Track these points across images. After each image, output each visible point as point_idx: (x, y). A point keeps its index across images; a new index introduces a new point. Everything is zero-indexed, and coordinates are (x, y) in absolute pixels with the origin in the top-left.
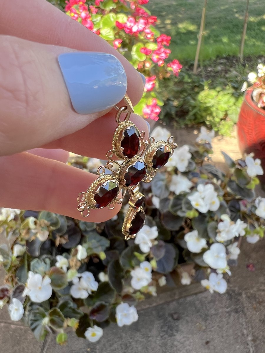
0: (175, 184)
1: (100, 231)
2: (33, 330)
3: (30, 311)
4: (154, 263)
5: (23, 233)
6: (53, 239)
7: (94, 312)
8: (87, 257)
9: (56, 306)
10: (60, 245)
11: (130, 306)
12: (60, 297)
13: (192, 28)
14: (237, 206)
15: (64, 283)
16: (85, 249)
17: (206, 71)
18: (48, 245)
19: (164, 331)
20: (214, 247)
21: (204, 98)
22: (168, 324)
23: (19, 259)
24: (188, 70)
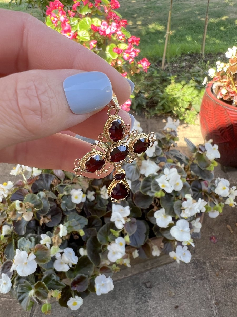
0: (145, 168)
1: (79, 211)
2: (21, 301)
3: (17, 284)
4: (127, 238)
5: (10, 214)
6: (37, 219)
7: (74, 283)
8: (68, 234)
9: (41, 279)
10: (44, 224)
11: (107, 277)
12: (44, 271)
13: (160, 28)
14: (199, 186)
15: (47, 259)
16: (66, 228)
17: (173, 66)
18: (33, 225)
19: (138, 298)
20: (179, 223)
21: (171, 90)
22: (141, 292)
23: (7, 238)
24: (156, 66)
